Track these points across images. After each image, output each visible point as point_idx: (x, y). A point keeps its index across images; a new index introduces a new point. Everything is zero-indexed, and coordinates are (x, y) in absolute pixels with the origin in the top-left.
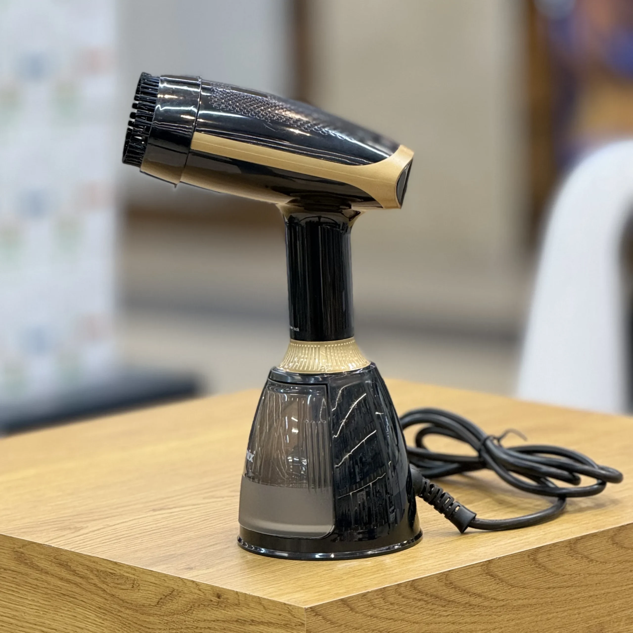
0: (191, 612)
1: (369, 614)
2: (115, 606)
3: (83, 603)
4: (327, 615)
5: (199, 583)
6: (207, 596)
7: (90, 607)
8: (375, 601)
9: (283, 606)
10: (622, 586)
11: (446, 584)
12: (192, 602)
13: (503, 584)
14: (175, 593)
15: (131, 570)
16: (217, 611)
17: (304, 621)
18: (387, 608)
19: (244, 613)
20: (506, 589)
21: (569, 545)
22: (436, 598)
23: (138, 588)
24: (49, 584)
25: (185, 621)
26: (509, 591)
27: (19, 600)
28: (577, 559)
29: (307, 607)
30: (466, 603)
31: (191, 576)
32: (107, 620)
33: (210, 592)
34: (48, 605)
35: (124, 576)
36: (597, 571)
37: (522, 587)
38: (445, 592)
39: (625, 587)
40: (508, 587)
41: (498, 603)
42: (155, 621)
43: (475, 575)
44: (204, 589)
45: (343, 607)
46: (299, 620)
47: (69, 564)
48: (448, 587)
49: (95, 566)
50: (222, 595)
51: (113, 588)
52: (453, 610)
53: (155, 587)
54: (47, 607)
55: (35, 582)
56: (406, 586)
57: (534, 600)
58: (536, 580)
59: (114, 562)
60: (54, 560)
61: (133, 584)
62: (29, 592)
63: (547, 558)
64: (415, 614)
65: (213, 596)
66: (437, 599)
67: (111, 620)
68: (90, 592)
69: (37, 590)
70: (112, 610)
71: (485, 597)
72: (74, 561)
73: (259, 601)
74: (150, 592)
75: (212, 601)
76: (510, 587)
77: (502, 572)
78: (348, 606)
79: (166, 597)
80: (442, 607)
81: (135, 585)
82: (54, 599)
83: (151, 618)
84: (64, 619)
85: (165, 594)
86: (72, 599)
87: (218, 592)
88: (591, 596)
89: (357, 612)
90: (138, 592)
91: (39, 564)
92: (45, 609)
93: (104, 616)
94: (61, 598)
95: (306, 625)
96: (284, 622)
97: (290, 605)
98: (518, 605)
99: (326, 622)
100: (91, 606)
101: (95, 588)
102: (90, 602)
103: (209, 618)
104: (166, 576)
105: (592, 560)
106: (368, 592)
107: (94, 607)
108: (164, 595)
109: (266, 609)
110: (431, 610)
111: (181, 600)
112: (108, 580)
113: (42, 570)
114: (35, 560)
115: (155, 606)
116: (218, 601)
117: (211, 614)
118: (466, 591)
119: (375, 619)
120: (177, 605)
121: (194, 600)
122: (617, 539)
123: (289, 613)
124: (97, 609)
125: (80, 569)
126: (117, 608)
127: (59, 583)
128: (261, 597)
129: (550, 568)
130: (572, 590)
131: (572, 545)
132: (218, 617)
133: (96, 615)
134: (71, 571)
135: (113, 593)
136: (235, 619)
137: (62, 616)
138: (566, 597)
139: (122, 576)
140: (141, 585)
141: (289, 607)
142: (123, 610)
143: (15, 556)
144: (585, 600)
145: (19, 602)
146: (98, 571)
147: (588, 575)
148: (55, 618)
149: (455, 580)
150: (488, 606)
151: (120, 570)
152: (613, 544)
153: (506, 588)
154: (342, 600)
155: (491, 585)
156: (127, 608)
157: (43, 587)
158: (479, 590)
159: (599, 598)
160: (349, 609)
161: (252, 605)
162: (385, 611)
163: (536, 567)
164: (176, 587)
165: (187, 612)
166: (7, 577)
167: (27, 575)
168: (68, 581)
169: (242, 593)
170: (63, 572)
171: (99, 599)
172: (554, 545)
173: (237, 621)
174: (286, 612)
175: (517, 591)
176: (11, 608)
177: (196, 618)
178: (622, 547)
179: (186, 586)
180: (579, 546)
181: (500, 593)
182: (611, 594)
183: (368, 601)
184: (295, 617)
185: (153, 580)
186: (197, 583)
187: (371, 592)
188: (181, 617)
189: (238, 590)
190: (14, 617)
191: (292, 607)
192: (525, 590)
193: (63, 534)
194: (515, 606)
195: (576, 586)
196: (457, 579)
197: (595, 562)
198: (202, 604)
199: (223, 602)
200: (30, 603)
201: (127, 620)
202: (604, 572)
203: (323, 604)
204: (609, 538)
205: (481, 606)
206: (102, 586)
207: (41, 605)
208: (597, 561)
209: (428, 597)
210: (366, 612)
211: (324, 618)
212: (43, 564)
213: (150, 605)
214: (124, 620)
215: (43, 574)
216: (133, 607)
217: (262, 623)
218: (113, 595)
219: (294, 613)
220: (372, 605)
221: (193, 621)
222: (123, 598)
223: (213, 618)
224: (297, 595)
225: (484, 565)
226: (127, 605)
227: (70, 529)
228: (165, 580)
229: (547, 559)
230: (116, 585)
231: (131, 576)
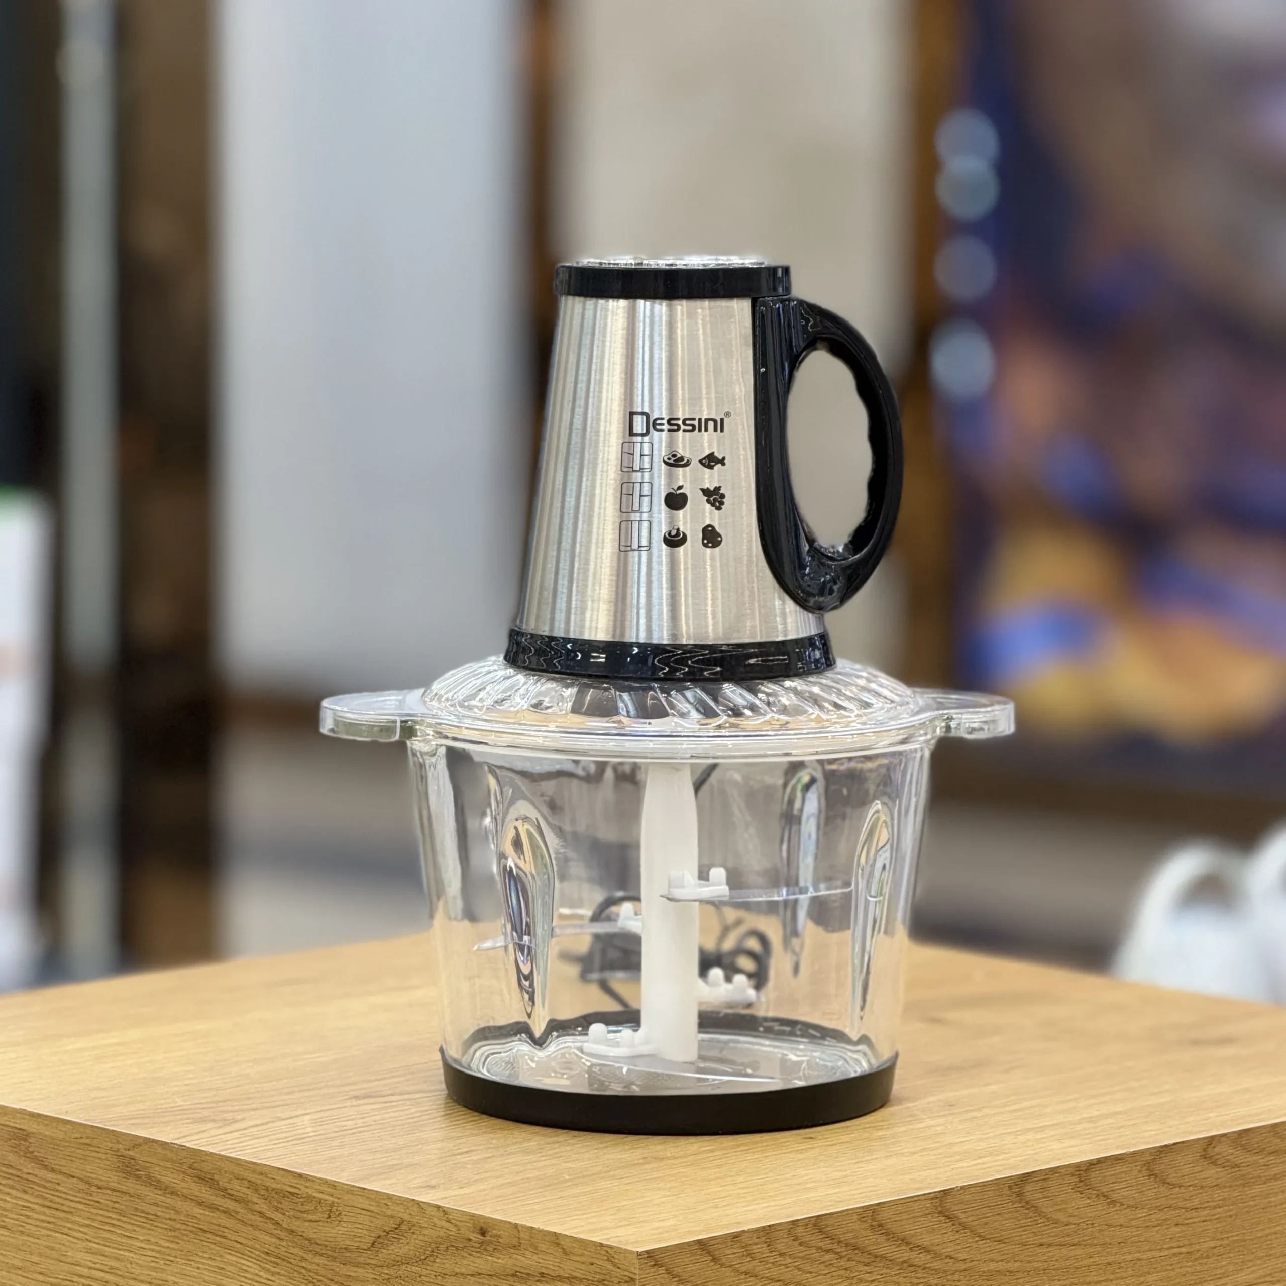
0: (431, 1259)
1: (744, 1269)
2: (296, 1251)
3: (238, 1246)
4: (671, 1267)
5: (449, 1210)
6: (462, 1232)
7: (249, 1251)
8: (755, 1247)
9: (599, 1248)
10: (1161, 1250)
11: (872, 1226)
12: (435, 1243)
13: (965, 1233)
14: (404, 1227)
15: (328, 1187)
16: (479, 1257)
17: (635, 1274)
18: (772, 1261)
19: (527, 1261)
20: (970, 1243)
21: (1077, 1173)
22: (855, 1249)
23: (339, 1219)
24: (178, 1212)
25: (420, 1277)
26: (975, 1245)
27: (124, 1240)
28: (1089, 1198)
29: (640, 1250)
30: (904, 1262)
31: (434, 1198)
32: (279, 1274)
33: (467, 1224)
34: (174, 1249)
35: (314, 1197)
36: (1122, 1221)
37: (997, 1239)
38: (871, 1241)
39: (1166, 1253)
40: (973, 1238)
41: (958, 1265)
42: (366, 1275)
43: (920, 1214)
44: (457, 1220)
45: (701, 1255)
46: (627, 1274)
47: (216, 1177)
48: (876, 1231)
49: (261, 1180)
50: (489, 1229)
51: (294, 1220)
52: (881, 1272)
53: (370, 1216)
54: (173, 1253)
55: (153, 1209)
56: (807, 1225)
57: (1017, 1264)
58: (1020, 1230)
59: (296, 1173)
60: (189, 1171)
61: (330, 1211)
62: (143, 1228)
63: (1041, 1192)
64: (819, 1275)
65: (473, 1232)
66: (856, 1252)
67: (286, 1274)
68: (252, 1226)
69: (156, 1224)
70: (289, 1258)
71: (936, 1254)
72: (226, 1172)
73: (555, 1239)
74: (360, 1226)
75: (470, 1240)
76: (977, 1239)
77: (965, 1212)
78: (709, 1253)
79: (388, 1233)
80: (866, 1265)
81: (332, 1214)
82: (185, 1238)
83: (359, 1270)
84: (202, 1274)
85: (387, 1229)
86: (218, 1238)
87: (482, 1225)
88: (1109, 1264)
89: (722, 1265)
90: (338, 1225)
91: (162, 1179)
92: (169, 1255)
93: (275, 1267)
94: (197, 1237)
95: (637, 1282)
96: (597, 1277)
97: (611, 1247)
98: (988, 1271)
99: (671, 1277)
100: (253, 1251)
101: (261, 1219)
102: (250, 1243)
103: (463, 1271)
104: (390, 1197)
105: (1113, 1202)
106: (743, 1231)
107: (257, 1253)
108: (385, 1231)
109: (566, 1254)
110: (846, 1269)
111: (415, 1239)
112: (286, 1204)
113: (166, 1188)
114: (156, 1172)
115: (369, 1249)
116: (481, 1241)
117: (469, 1263)
118: (905, 1241)
119: (752, 1279)
120: (407, 1247)
121: (439, 1240)
122: (1157, 1169)
123: (608, 1260)
124: (263, 1256)
125: (236, 1187)
126: (300, 1253)
127: (197, 1210)
128: (560, 1234)
129: (1044, 1210)
130: (1079, 1251)
131: (1082, 1172)
132: (481, 1269)
133: (260, 1266)
134: (219, 1189)
135: (294, 1228)
136: (511, 1273)
137: (198, 1268)
138: (1068, 1263)
139: (310, 1198)
140: (344, 1213)
141: (609, 1250)
142: (309, 1257)
143: (118, 1164)
144: (1100, 1269)
145: (121, 1244)
146: (267, 1189)
147: (1106, 1227)
148: (185, 1272)
149: (888, 1221)
150: (940, 1269)
151: (306, 1187)
152: (1150, 1176)
153: (970, 1241)
154: (699, 1242)
155: (945, 1233)
156: (317, 1253)
157: (166, 1219)
158: (926, 1240)
159: (1122, 1267)
160: (711, 1258)
161: (542, 1247)
162: (770, 1265)
163: (1022, 1207)
164: (407, 1217)
165: (425, 1259)
166: (102, 1201)
167: (139, 1196)
168: (213, 1207)
169: (523, 1226)
170: (204, 1191)
171: (267, 1238)
172: (1052, 1170)
173: (513, 1275)
174: (603, 1260)
175: (990, 1246)
176: (106, 1254)
177: (440, 1270)
178: (1165, 1182)
179: (425, 1215)
180: (1093, 1175)
181: (960, 1247)
182: (1143, 1263)
183: (743, 1248)
184: (619, 1268)
185: (366, 1204)
186: (445, 1209)
187: (749, 1231)
188: (413, 1268)
189: (517, 1222)
190: (112, 1271)
191: (614, 1250)
192: (1003, 1245)
193: (204, 1129)
194: (984, 1272)
195: (1085, 1246)
196: (890, 1218)
197: (1118, 1204)
198: (452, 1246)
199: (490, 1242)
200: (143, 1245)
201: (317, 1274)
202: (1134, 1223)
203: (667, 1247)
204: (1144, 1165)
205: (929, 1268)
206: (273, 1216)
207: (163, 1250)
208: (1122, 1204)
209: (842, 1247)
210: (737, 1266)
211: (668, 1272)
212: (169, 1178)
213: (358, 1248)
214: (311, 1274)
215: (168, 1195)
216: (328, 1252)
217: (560, 1278)
218: (292, 1232)
219: (616, 1261)
220: (749, 1255)
221: (435, 1276)
222: (311, 1236)
223: (472, 1269)
224: (621, 1232)
225: (937, 1198)
226: (318, 1249)
227: (214, 1121)
228: (387, 1205)
229: (1040, 1195)
230: (299, 1214)
231: (327, 1197)
